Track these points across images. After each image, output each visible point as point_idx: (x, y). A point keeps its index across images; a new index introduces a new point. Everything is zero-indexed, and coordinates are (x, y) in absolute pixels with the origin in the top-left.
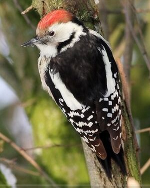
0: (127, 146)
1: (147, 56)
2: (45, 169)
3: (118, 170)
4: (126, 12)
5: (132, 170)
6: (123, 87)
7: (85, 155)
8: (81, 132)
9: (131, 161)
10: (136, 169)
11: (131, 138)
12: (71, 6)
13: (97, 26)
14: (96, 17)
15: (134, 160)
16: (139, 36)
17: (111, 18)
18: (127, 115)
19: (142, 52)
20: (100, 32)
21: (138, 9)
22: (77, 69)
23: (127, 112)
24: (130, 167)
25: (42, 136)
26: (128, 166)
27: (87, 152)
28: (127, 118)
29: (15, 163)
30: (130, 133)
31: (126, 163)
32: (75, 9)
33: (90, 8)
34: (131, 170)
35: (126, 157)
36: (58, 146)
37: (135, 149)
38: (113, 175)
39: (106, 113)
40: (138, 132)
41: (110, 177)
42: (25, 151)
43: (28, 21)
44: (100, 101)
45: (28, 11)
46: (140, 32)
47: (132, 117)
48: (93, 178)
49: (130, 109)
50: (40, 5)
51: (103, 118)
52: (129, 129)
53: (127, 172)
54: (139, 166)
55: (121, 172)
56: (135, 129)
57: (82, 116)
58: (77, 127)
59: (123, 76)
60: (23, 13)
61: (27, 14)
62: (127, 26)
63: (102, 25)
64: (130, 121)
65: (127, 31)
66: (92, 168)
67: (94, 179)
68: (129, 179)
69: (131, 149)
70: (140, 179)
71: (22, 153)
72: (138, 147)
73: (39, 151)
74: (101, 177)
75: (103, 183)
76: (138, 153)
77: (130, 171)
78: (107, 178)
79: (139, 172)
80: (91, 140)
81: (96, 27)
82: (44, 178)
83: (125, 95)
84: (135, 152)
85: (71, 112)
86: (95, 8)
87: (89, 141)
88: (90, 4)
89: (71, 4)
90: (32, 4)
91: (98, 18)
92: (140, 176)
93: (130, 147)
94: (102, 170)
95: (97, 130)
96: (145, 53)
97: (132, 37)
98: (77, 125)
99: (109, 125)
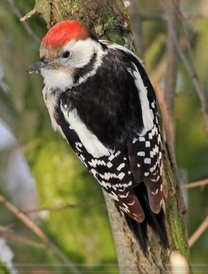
0: (170, 207)
1: (198, 80)
2: (53, 239)
3: (157, 240)
4: (168, 17)
5: (177, 240)
6: (164, 124)
7: (111, 220)
8: (108, 187)
9: (175, 228)
10: (182, 239)
11: (175, 195)
12: (90, 10)
13: (127, 37)
14: (126, 25)
15: (179, 226)
16: (186, 52)
17: (147, 26)
18: (169, 163)
19: (191, 74)
20: (131, 46)
21: (185, 15)
22: (102, 103)
23: (170, 159)
24: (174, 236)
25: (49, 192)
26: (171, 235)
27: (113, 215)
28: (169, 167)
29: (11, 231)
30: (173, 189)
31: (168, 230)
32: (96, 14)
33: (117, 12)
34: (175, 241)
35: (169, 222)
36: (72, 206)
37: (181, 211)
38: (149, 248)
39: (142, 158)
40: (185, 187)
41: (145, 251)
42: (25, 213)
43: (30, 31)
44: (134, 142)
45: (29, 16)
46: (188, 46)
47: (176, 166)
48: (121, 251)
49: (173, 155)
50: (46, 8)
51: (139, 166)
52: (172, 182)
53: (170, 244)
54: (187, 235)
55: (160, 243)
56: (181, 182)
57: (110, 165)
58: (101, 180)
59: (164, 108)
60: (23, 19)
61: (28, 20)
62: (169, 38)
63: (134, 37)
64: (173, 172)
65: (170, 45)
66: (120, 238)
67: (123, 253)
68: (173, 253)
69: (175, 211)
70: (188, 253)
71: (21, 216)
72: (185, 207)
73: (44, 214)
74: (132, 250)
75: (135, 259)
76: (185, 216)
77: (173, 242)
78: (141, 251)
79: (187, 243)
80: (122, 196)
81: (126, 40)
82: (51, 252)
83: (167, 135)
84: (181, 215)
85: (92, 160)
86: (125, 13)
87: (119, 198)
88: (117, 7)
89: (90, 7)
90: (36, 6)
91: (129, 27)
92: (188, 248)
93: (173, 208)
94: (134, 240)
95: (130, 183)
96: (195, 76)
97: (176, 53)
98: (102, 177)
99: (146, 174)
